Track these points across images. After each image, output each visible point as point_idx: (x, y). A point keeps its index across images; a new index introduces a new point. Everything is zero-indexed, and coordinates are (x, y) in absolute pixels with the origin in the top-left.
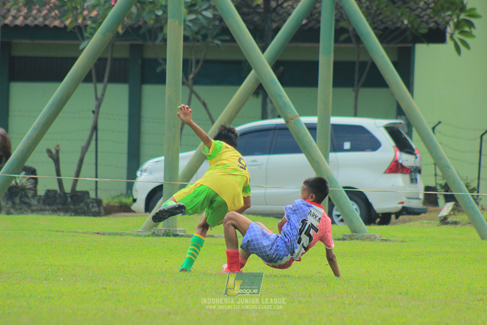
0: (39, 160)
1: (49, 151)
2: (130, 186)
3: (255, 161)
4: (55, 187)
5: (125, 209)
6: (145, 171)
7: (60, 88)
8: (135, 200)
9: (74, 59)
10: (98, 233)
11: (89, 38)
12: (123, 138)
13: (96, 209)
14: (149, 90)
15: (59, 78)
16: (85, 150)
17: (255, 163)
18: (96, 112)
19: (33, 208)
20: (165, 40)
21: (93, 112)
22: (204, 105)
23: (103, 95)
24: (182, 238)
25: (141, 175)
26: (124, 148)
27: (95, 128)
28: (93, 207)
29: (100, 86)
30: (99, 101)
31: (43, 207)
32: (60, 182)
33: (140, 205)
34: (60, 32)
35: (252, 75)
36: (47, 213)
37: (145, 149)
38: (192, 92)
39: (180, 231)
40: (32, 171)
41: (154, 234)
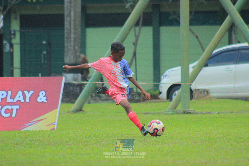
2: (157, 86)
3: (228, 68)
5: (155, 97)
6: (166, 76)
8: (160, 93)
10: (145, 113)
11: (131, 2)
12: (151, 57)
13: (137, 98)
14: (165, 31)
17: (228, 70)
18: (135, 44)
19: (102, 99)
20: (173, 1)
21: (133, 44)
22: (197, 37)
23: (139, 34)
24: (193, 115)
25: (163, 78)
26: (151, 63)
27: (135, 53)
28: (136, 97)
29: (137, 29)
30: (137, 37)
31: (108, 99)
33: (164, 95)
35: (228, 18)
36: (110, 101)
37: (163, 63)
38: (190, 30)
39: (192, 110)
41: (177, 113)
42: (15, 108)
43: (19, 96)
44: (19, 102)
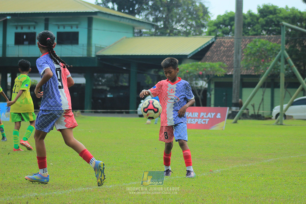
0: (250, 107)
1: (252, 105)
2: (271, 113)
4: (253, 113)
5: (270, 118)
6: (275, 109)
7: (255, 89)
8: (272, 117)
9: (257, 83)
11: (261, 77)
12: (270, 101)
14: (276, 90)
15: (254, 87)
16: (260, 104)
18: (263, 95)
20: (280, 78)
22: (289, 93)
27: (263, 99)
28: (263, 118)
29: (264, 89)
30: (264, 92)
32: (254, 112)
33: (274, 117)
34: (255, 76)
35: (301, 86)
36: (251, 119)
37: (275, 104)
38: (286, 90)
40: (248, 109)
41: (278, 125)
42: (207, 120)
43: (209, 115)
44: (209, 118)
